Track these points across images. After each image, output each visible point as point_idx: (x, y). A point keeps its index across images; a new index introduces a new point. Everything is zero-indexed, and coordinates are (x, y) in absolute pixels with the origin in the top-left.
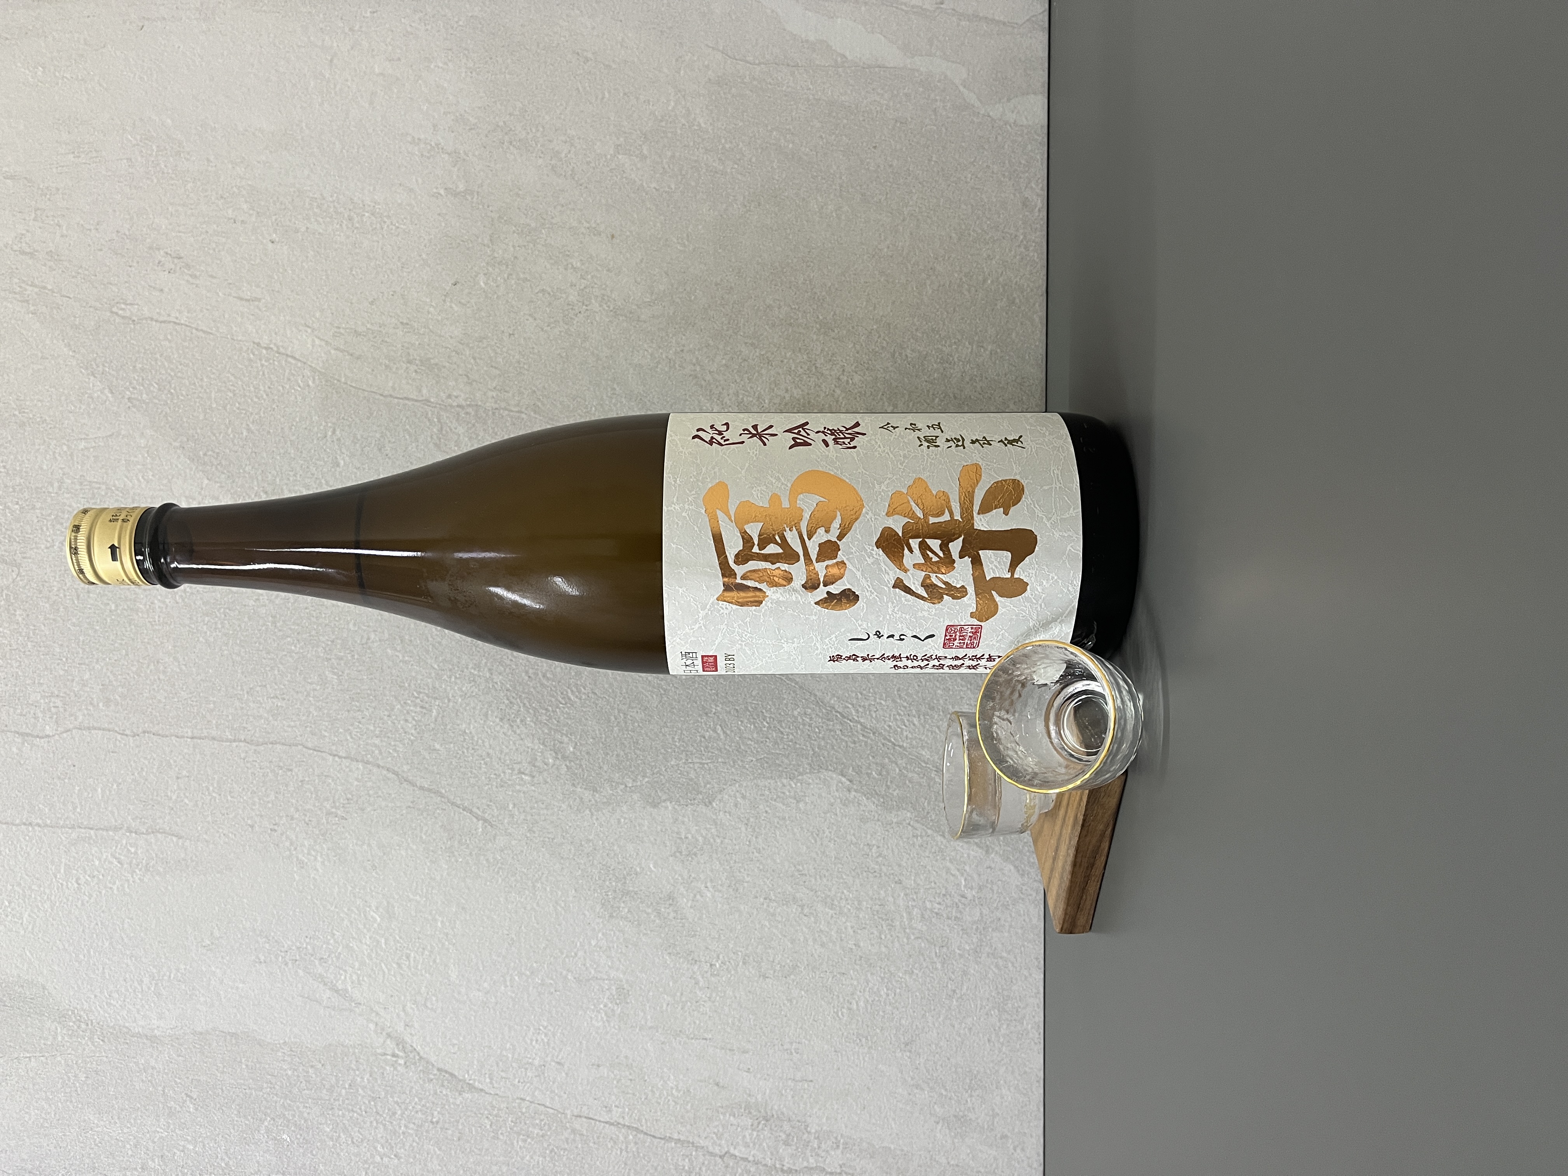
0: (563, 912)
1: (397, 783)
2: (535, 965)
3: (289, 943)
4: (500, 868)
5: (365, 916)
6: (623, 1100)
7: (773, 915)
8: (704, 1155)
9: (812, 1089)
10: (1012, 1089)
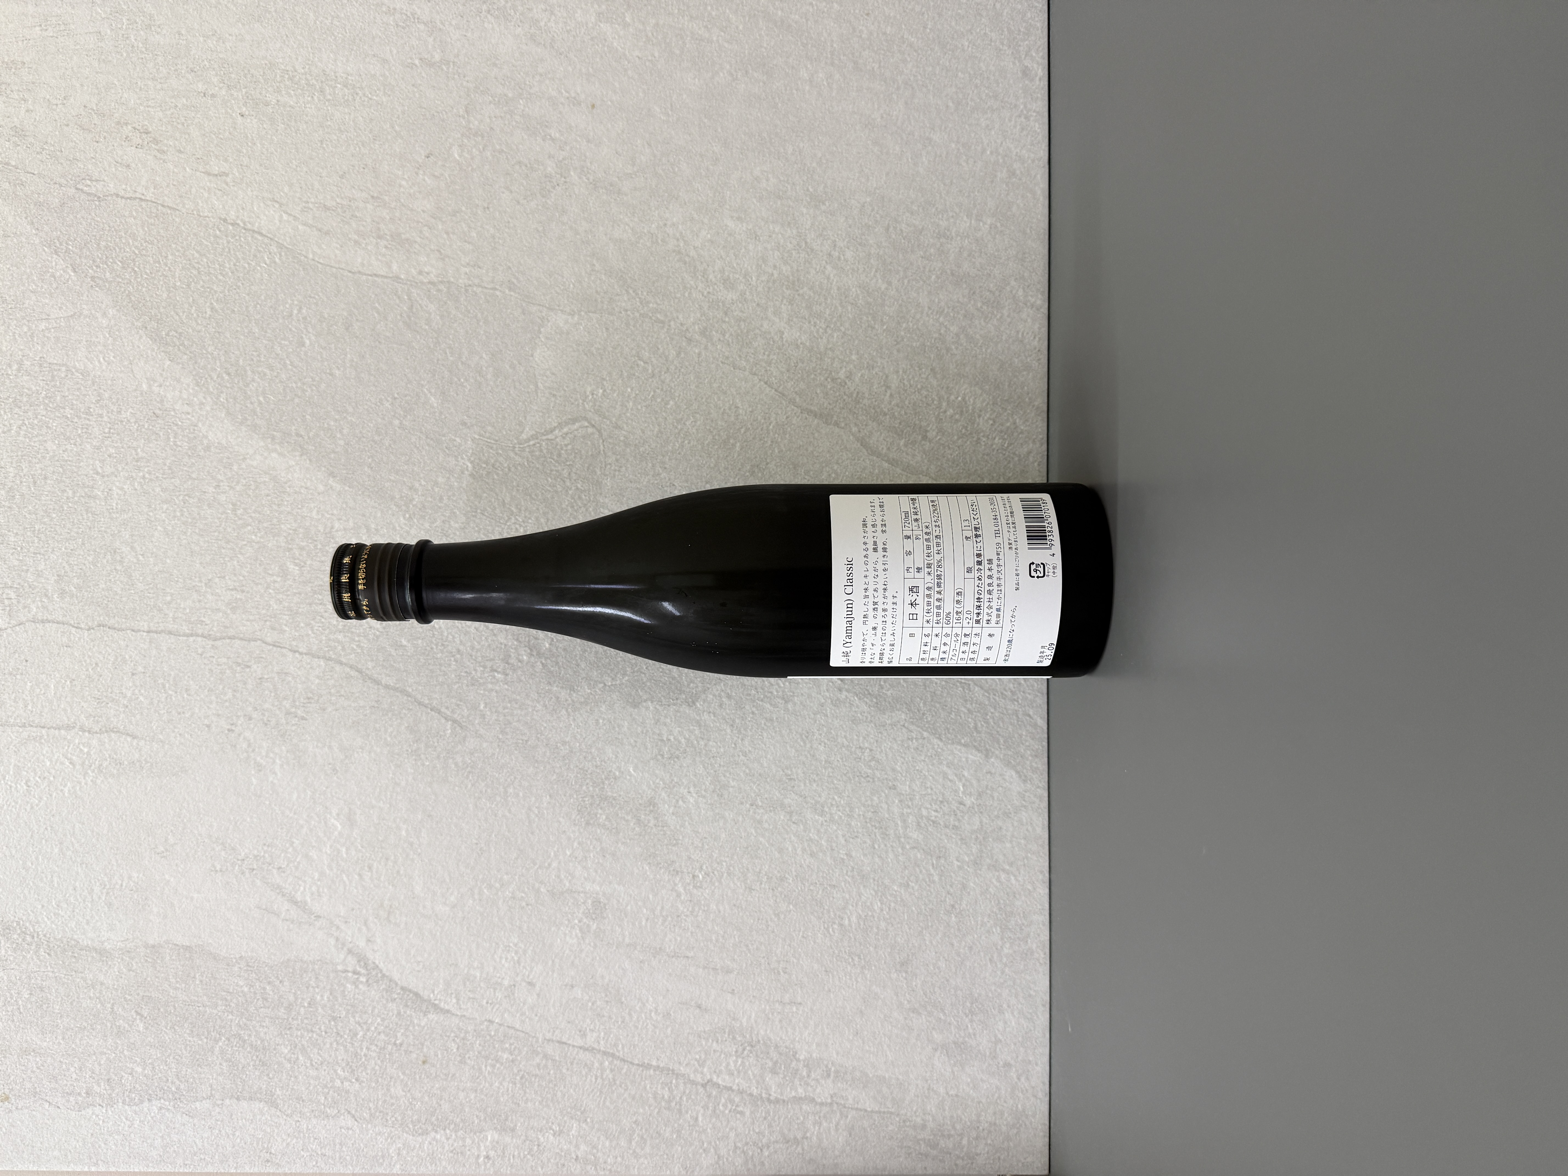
0: (536, 819)
1: (361, 681)
2: (505, 877)
3: (246, 851)
4: (469, 772)
5: (325, 823)
6: (598, 1024)
7: (760, 822)
8: (685, 1083)
9: (801, 1012)
10: (1016, 1013)
